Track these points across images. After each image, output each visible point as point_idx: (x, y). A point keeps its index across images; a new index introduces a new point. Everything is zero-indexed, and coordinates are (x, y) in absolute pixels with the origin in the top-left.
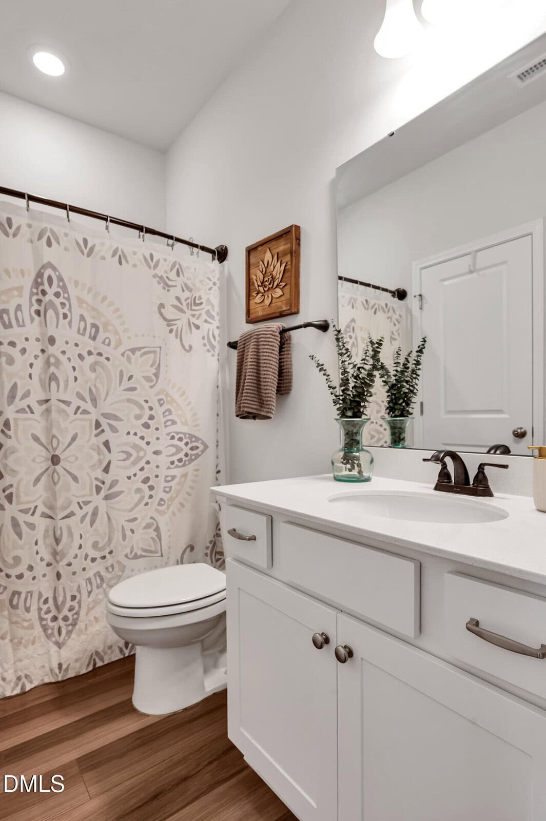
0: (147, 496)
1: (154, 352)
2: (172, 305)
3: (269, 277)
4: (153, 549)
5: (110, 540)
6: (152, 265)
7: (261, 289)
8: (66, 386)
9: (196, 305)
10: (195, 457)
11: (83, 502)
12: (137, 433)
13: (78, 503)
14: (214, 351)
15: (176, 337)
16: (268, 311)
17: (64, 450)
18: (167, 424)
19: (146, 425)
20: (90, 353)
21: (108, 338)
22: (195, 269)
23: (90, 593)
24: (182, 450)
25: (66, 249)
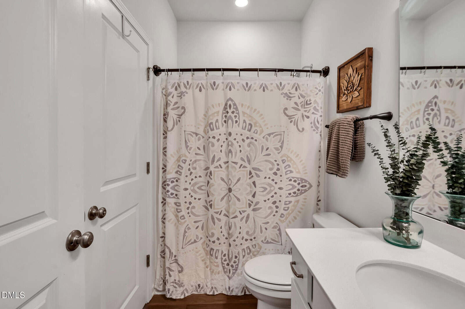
0: (275, 211)
1: (281, 134)
2: (292, 108)
3: (351, 84)
4: (277, 240)
5: (254, 232)
6: (281, 88)
7: (346, 92)
8: (236, 155)
9: (307, 104)
10: (304, 191)
11: (242, 211)
12: (271, 177)
13: (240, 211)
14: (318, 130)
15: (294, 125)
16: (350, 106)
17: (234, 186)
18: (287, 173)
19: (275, 174)
20: (248, 138)
21: (256, 130)
22: (307, 85)
23: (244, 256)
24: (296, 187)
25: (238, 90)
